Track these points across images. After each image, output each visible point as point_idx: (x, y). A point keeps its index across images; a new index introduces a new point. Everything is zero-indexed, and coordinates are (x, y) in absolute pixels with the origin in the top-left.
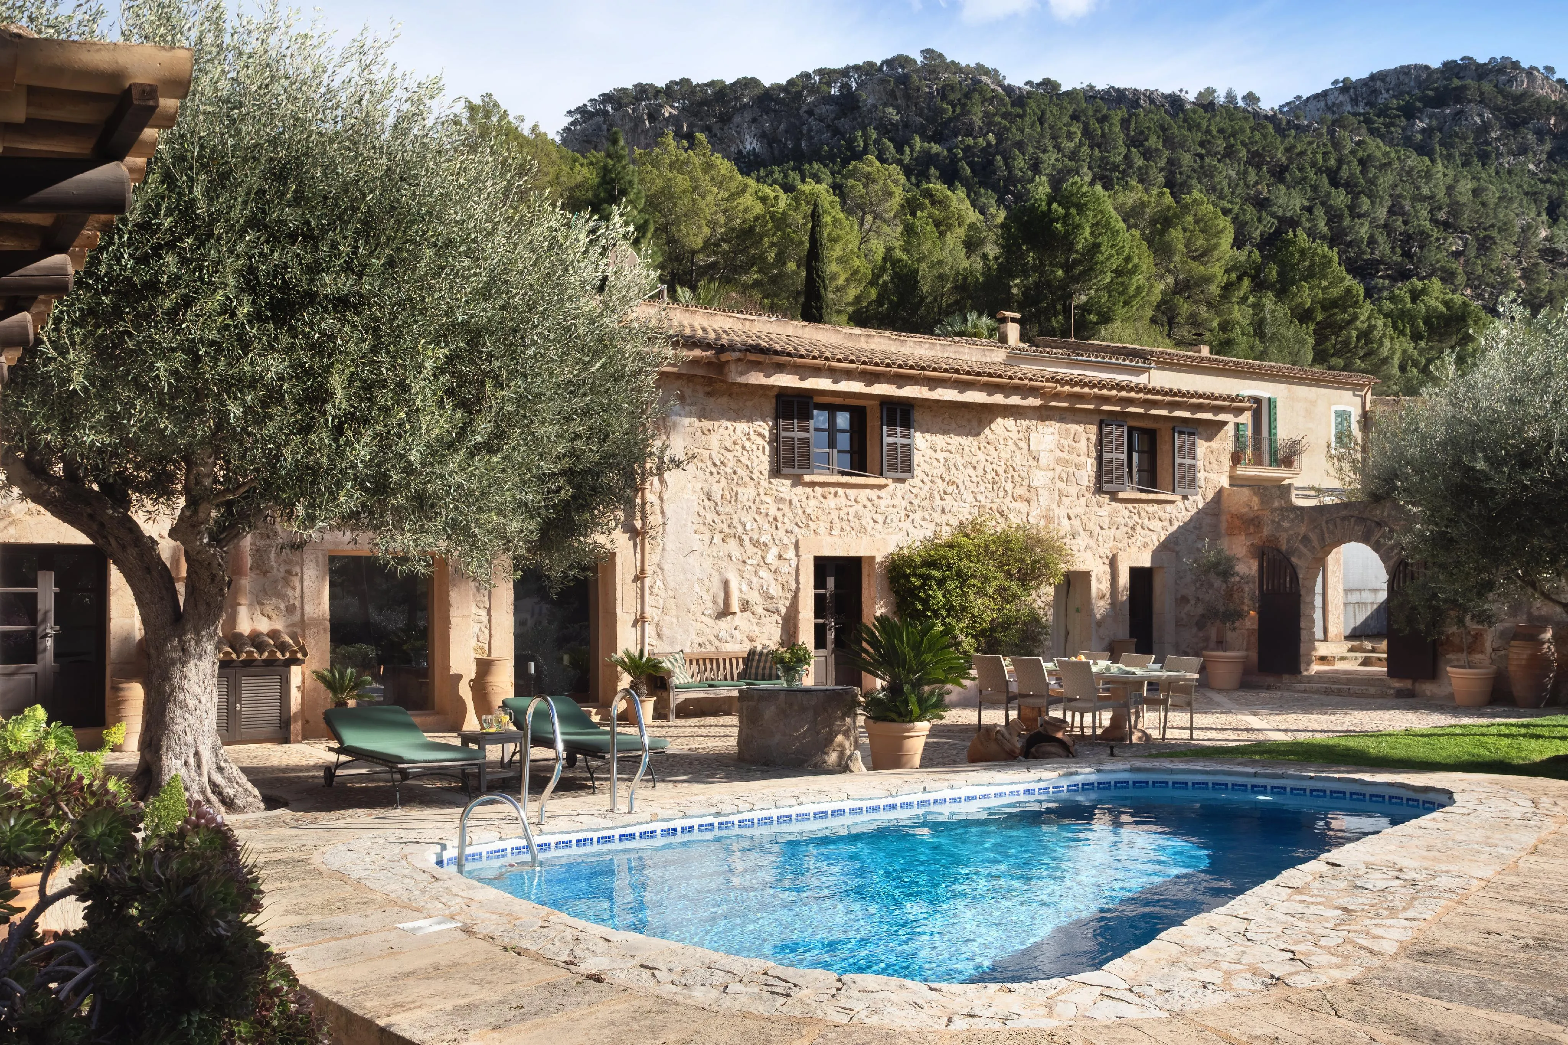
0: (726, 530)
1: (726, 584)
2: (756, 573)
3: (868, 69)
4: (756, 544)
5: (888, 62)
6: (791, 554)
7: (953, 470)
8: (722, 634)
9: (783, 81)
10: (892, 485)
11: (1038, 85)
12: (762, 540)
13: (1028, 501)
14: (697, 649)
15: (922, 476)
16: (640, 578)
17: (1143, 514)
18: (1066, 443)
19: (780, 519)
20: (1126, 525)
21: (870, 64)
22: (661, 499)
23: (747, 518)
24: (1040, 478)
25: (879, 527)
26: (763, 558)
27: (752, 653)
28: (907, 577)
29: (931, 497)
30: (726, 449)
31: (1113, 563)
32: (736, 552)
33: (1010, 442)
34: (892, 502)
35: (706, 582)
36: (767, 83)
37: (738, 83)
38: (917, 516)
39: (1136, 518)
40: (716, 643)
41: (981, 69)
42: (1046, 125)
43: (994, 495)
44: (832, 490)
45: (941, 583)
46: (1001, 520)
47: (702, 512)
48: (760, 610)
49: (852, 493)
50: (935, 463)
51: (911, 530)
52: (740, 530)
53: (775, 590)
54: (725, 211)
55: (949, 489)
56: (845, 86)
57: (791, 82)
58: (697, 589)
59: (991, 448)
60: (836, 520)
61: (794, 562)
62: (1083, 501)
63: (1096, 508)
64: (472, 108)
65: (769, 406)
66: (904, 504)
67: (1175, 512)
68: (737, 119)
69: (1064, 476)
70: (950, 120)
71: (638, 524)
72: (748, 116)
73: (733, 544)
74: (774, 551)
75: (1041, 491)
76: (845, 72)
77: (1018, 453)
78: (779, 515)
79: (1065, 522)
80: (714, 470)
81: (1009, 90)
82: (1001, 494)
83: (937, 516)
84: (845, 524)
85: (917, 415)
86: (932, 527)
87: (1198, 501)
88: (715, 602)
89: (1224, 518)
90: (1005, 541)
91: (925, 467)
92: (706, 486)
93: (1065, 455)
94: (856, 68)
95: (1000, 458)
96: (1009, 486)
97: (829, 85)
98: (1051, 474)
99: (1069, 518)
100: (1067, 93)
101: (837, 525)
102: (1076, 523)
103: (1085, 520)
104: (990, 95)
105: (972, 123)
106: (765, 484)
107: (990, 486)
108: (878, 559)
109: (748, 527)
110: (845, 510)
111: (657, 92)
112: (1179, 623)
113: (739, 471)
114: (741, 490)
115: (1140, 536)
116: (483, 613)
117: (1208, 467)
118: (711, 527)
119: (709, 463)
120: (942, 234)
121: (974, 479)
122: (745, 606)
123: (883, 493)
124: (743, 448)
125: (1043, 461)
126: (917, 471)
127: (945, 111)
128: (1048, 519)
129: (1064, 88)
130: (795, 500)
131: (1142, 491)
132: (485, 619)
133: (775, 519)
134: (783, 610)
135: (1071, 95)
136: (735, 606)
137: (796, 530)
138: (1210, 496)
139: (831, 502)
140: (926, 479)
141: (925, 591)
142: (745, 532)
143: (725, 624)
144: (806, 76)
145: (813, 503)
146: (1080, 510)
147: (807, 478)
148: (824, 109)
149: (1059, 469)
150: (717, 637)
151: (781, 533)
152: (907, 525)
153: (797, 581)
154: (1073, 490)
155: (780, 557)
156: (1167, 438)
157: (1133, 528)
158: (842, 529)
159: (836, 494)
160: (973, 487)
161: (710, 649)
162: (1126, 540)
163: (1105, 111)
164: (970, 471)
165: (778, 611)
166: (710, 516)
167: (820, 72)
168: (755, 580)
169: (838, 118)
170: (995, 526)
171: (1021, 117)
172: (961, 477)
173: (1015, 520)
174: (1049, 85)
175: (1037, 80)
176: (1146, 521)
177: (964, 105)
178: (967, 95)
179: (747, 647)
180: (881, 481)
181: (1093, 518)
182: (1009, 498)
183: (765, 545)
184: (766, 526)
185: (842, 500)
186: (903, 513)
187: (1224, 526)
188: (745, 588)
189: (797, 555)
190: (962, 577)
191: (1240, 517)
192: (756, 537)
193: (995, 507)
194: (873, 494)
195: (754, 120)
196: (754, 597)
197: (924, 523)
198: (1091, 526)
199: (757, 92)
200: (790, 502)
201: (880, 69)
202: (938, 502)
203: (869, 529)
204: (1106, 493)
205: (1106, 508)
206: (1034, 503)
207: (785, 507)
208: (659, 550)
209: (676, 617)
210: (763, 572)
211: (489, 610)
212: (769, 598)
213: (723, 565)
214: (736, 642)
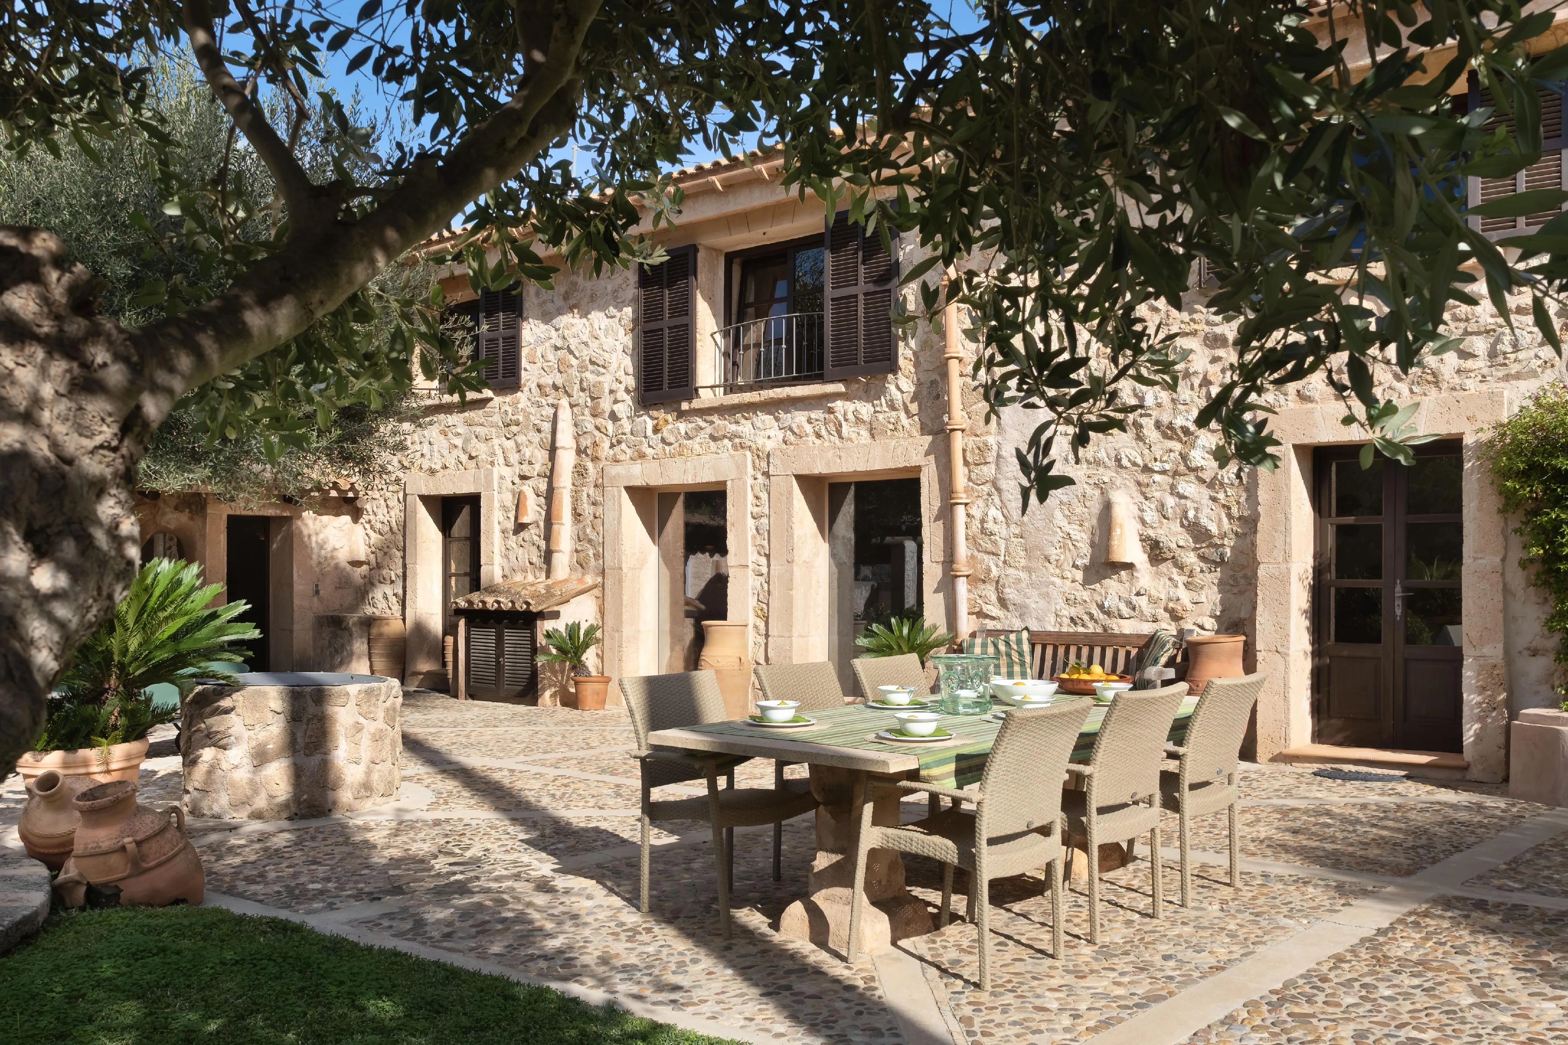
2: (1173, 487)
4: (1169, 431)
8: (1111, 602)
14: (1066, 629)
19: (1216, 379)
48: (1190, 559)
71: (946, 417)
73: (1122, 435)
74: (1206, 442)
78: (1215, 374)
109: (1152, 401)
116: (764, 561)
122: (1154, 552)
132: (765, 570)
136: (1129, 548)
142: (1146, 411)
143: (1112, 588)
150: (1101, 607)
161: (1091, 628)
168: (1171, 501)
183: (1189, 433)
188: (1151, 516)
196: (1173, 536)
207: (1229, 358)
208: (991, 458)
209: (1028, 570)
210: (1187, 487)
211: (768, 556)
212: (1198, 532)
213: (1106, 476)
214: (1142, 618)
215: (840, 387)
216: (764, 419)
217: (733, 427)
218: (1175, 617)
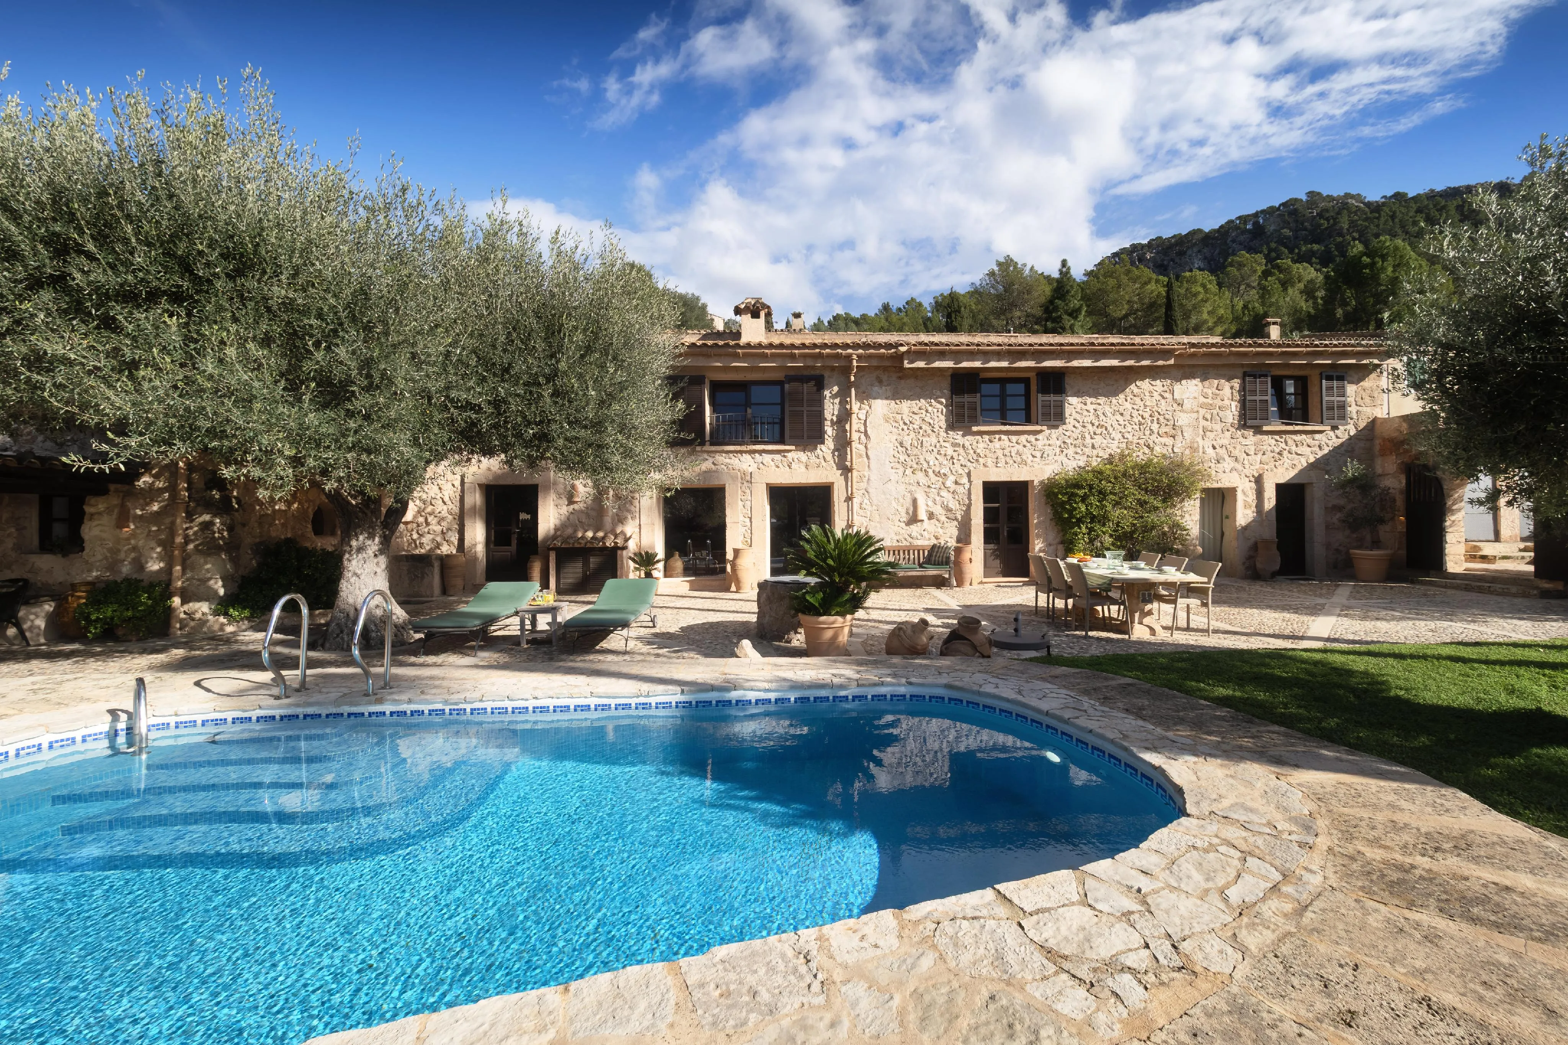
0: (915, 466)
1: (915, 502)
2: (938, 494)
3: (1271, 211)
4: (937, 474)
5: (1283, 204)
6: (965, 480)
7: (1102, 417)
8: (914, 534)
9: (1217, 227)
10: (1047, 432)
11: (1391, 197)
12: (942, 471)
13: (1174, 437)
14: (895, 544)
15: (1073, 422)
16: (849, 499)
17: (1290, 442)
18: (1209, 392)
19: (956, 457)
20: (1272, 452)
21: (1272, 208)
22: (866, 447)
23: (931, 459)
24: (1183, 419)
25: (1038, 460)
26: (943, 484)
27: (934, 546)
28: (1056, 495)
29: (1083, 438)
30: (914, 413)
31: (1259, 481)
32: (923, 480)
33: (1155, 394)
34: (1048, 442)
35: (901, 500)
36: (1207, 230)
37: (1189, 233)
38: (1071, 451)
39: (1283, 445)
40: (910, 539)
41: (1347, 195)
42: (1397, 220)
43: (1141, 433)
44: (997, 436)
45: (1084, 499)
46: (1147, 450)
47: (897, 455)
48: (943, 518)
49: (1014, 438)
50: (1085, 413)
51: (1065, 460)
52: (925, 465)
53: (953, 505)
54: (1138, 295)
55: (1099, 431)
56: (1256, 224)
57: (1222, 227)
58: (894, 504)
59: (1137, 400)
60: (1001, 456)
61: (967, 486)
62: (1228, 434)
63: (1241, 439)
64: (999, 264)
65: (946, 384)
66: (1058, 443)
67: (1324, 439)
68: (1189, 252)
69: (1209, 417)
70: (1326, 229)
71: (849, 464)
72: (1195, 250)
73: (920, 476)
74: (952, 478)
75: (1185, 429)
76: (1256, 215)
77: (1163, 401)
78: (955, 455)
79: (1210, 451)
80: (905, 427)
81: (1368, 204)
82: (1147, 433)
83: (1088, 451)
84: (1008, 459)
85: (1068, 381)
86: (1085, 458)
87: (1346, 431)
88: (907, 513)
89: (1377, 442)
90: (1143, 468)
91: (1075, 415)
92: (899, 438)
93: (1210, 401)
94: (1263, 211)
95: (1145, 406)
96: (1155, 427)
97: (1245, 223)
98: (1195, 415)
99: (1214, 448)
100: (1413, 198)
101: (1002, 460)
102: (1222, 452)
103: (1230, 448)
104: (1354, 209)
105: (1341, 228)
106: (943, 434)
107: (1137, 427)
108: (1036, 483)
109: (931, 463)
110: (1008, 450)
111: (1142, 246)
112: (1328, 527)
113: (924, 427)
114: (925, 439)
115: (1287, 459)
116: (748, 520)
117: (1360, 402)
118: (904, 464)
119: (901, 423)
120: (1285, 289)
121: (1122, 422)
122: (931, 516)
123: (1040, 436)
124: (927, 411)
125: (1187, 405)
126: (1069, 420)
127: (1322, 225)
128: (1193, 449)
129: (1410, 195)
130: (967, 444)
131: (1287, 424)
132: (748, 524)
133: (952, 458)
134: (959, 517)
135: (1416, 199)
136: (922, 515)
137: (969, 464)
138: (1362, 425)
139: (997, 444)
140: (1077, 425)
141: (1071, 505)
142: (929, 467)
143: (915, 529)
144: (1230, 222)
145: (981, 445)
146: (1225, 442)
147: (975, 429)
148: (1242, 238)
149: (1202, 412)
150: (910, 536)
151: (957, 466)
152: (1062, 458)
153: (969, 499)
154: (1218, 427)
155: (956, 483)
156: (1317, 382)
157: (1280, 453)
158: (1006, 463)
159: (1000, 439)
160: (1121, 429)
161: (905, 543)
162: (1272, 464)
163: (1443, 203)
164: (1119, 417)
165: (956, 519)
166: (902, 458)
167: (1239, 218)
168: (938, 498)
169: (1251, 240)
170: (1141, 456)
171: (1378, 218)
172: (1110, 422)
173: (1158, 450)
174: (1399, 197)
175: (1389, 194)
176: (1294, 448)
177: (1334, 219)
178: (1339, 213)
179: (934, 541)
180: (1038, 428)
181: (1239, 447)
182: (1156, 435)
183: (945, 475)
184: (945, 462)
185: (1007, 443)
186: (1058, 450)
187: (1377, 448)
188: (930, 503)
189: (970, 481)
190: (1102, 494)
191: (1391, 440)
192: (937, 470)
193: (1142, 442)
194: (1032, 438)
195: (1199, 251)
196: (938, 510)
197: (1077, 457)
198: (1236, 453)
199: (1200, 236)
200: (964, 446)
201: (1278, 209)
202: (1088, 441)
203: (1029, 461)
204: (1251, 427)
205: (1251, 439)
206: (1179, 438)
207: (961, 450)
208: (865, 480)
209: (880, 523)
210: (944, 493)
211: (751, 519)
212: (949, 510)
213: (913, 488)
214: (925, 539)
215: (793, 448)
216: (747, 457)
217: (728, 461)
218: (937, 538)
